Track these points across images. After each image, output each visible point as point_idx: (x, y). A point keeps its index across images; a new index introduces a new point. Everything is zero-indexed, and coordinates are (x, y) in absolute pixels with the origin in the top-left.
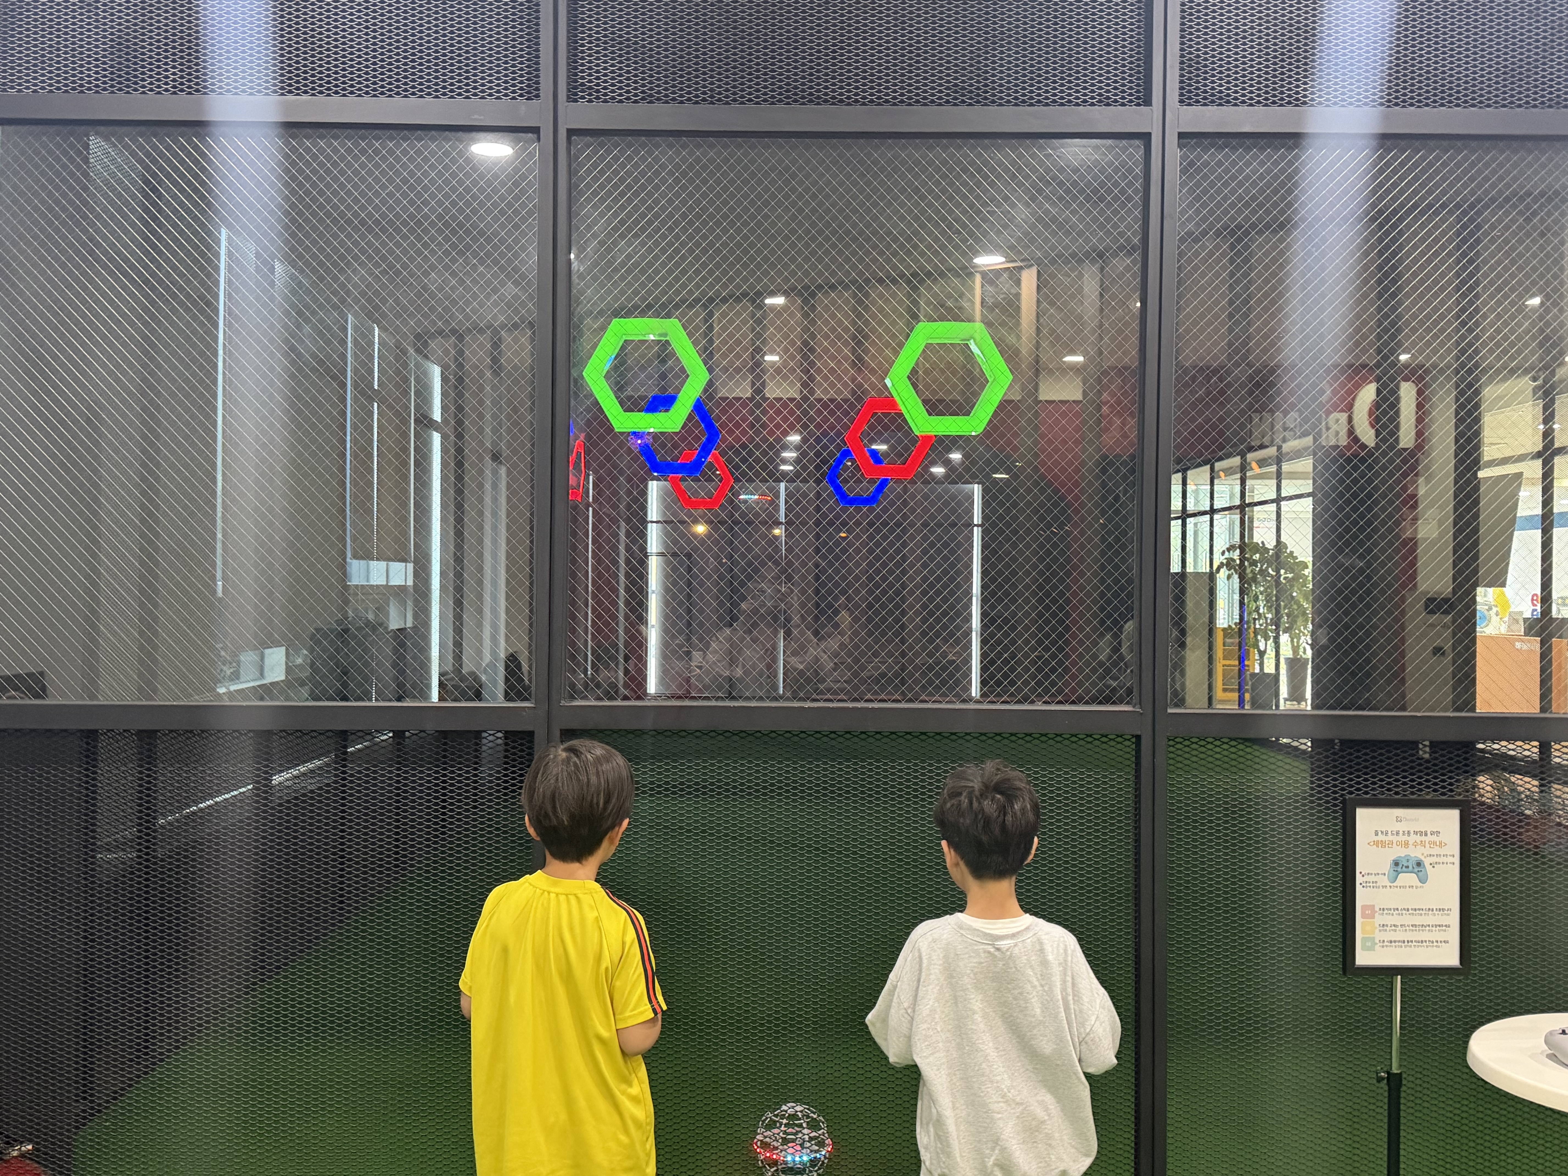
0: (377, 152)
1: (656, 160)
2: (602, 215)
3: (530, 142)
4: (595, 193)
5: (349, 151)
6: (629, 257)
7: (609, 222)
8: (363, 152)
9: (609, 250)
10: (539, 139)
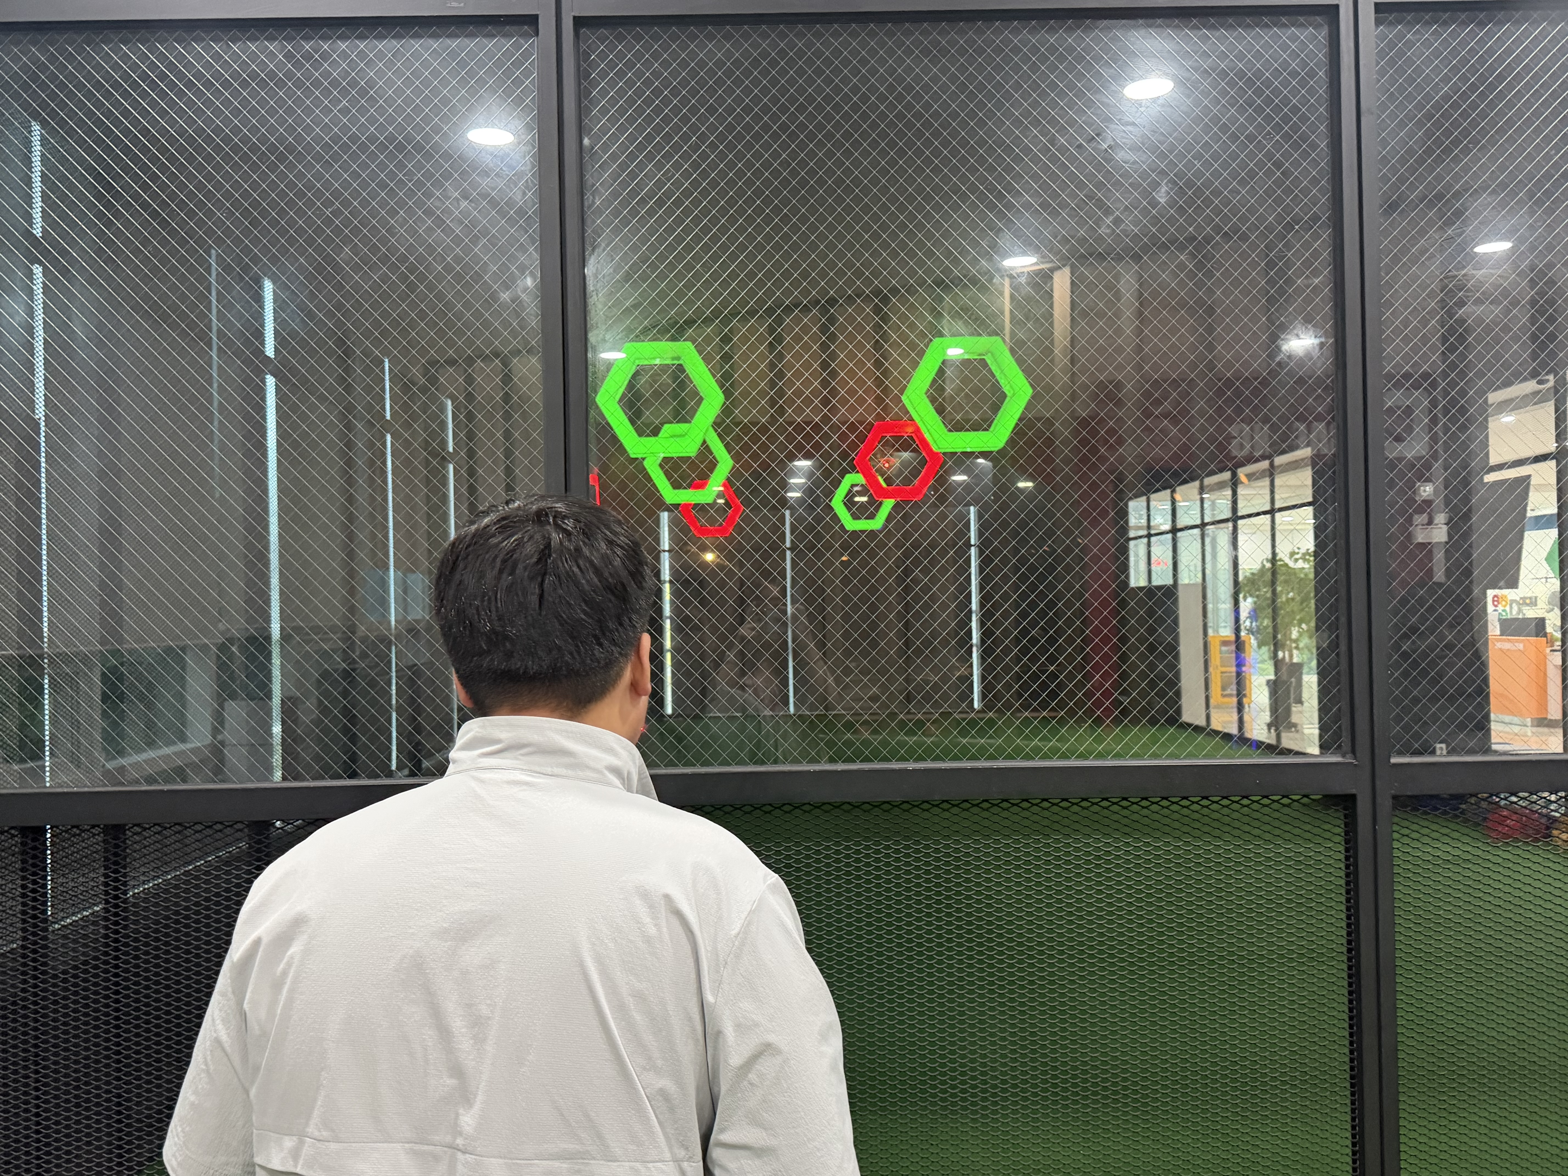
0: (325, 56)
1: (693, 55)
2: (622, 129)
3: (526, 36)
4: (613, 101)
5: (289, 56)
6: (660, 184)
7: (631, 139)
8: (308, 57)
9: (633, 176)
10: (537, 34)
